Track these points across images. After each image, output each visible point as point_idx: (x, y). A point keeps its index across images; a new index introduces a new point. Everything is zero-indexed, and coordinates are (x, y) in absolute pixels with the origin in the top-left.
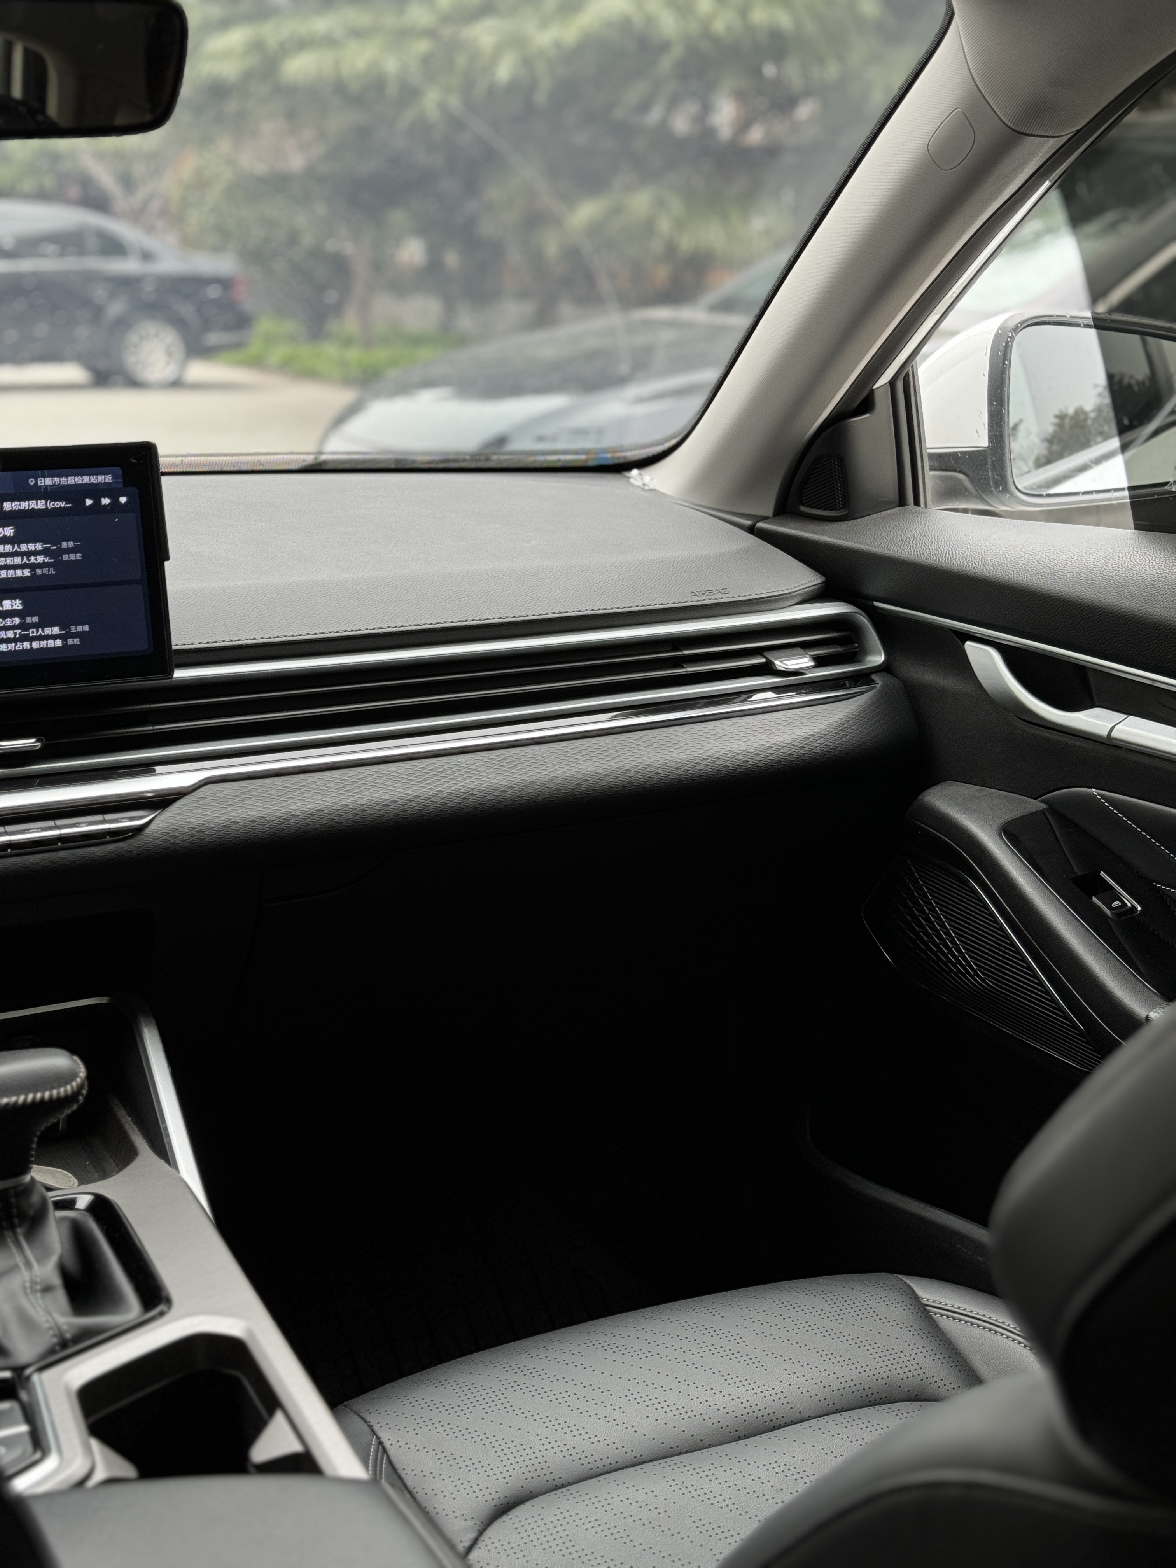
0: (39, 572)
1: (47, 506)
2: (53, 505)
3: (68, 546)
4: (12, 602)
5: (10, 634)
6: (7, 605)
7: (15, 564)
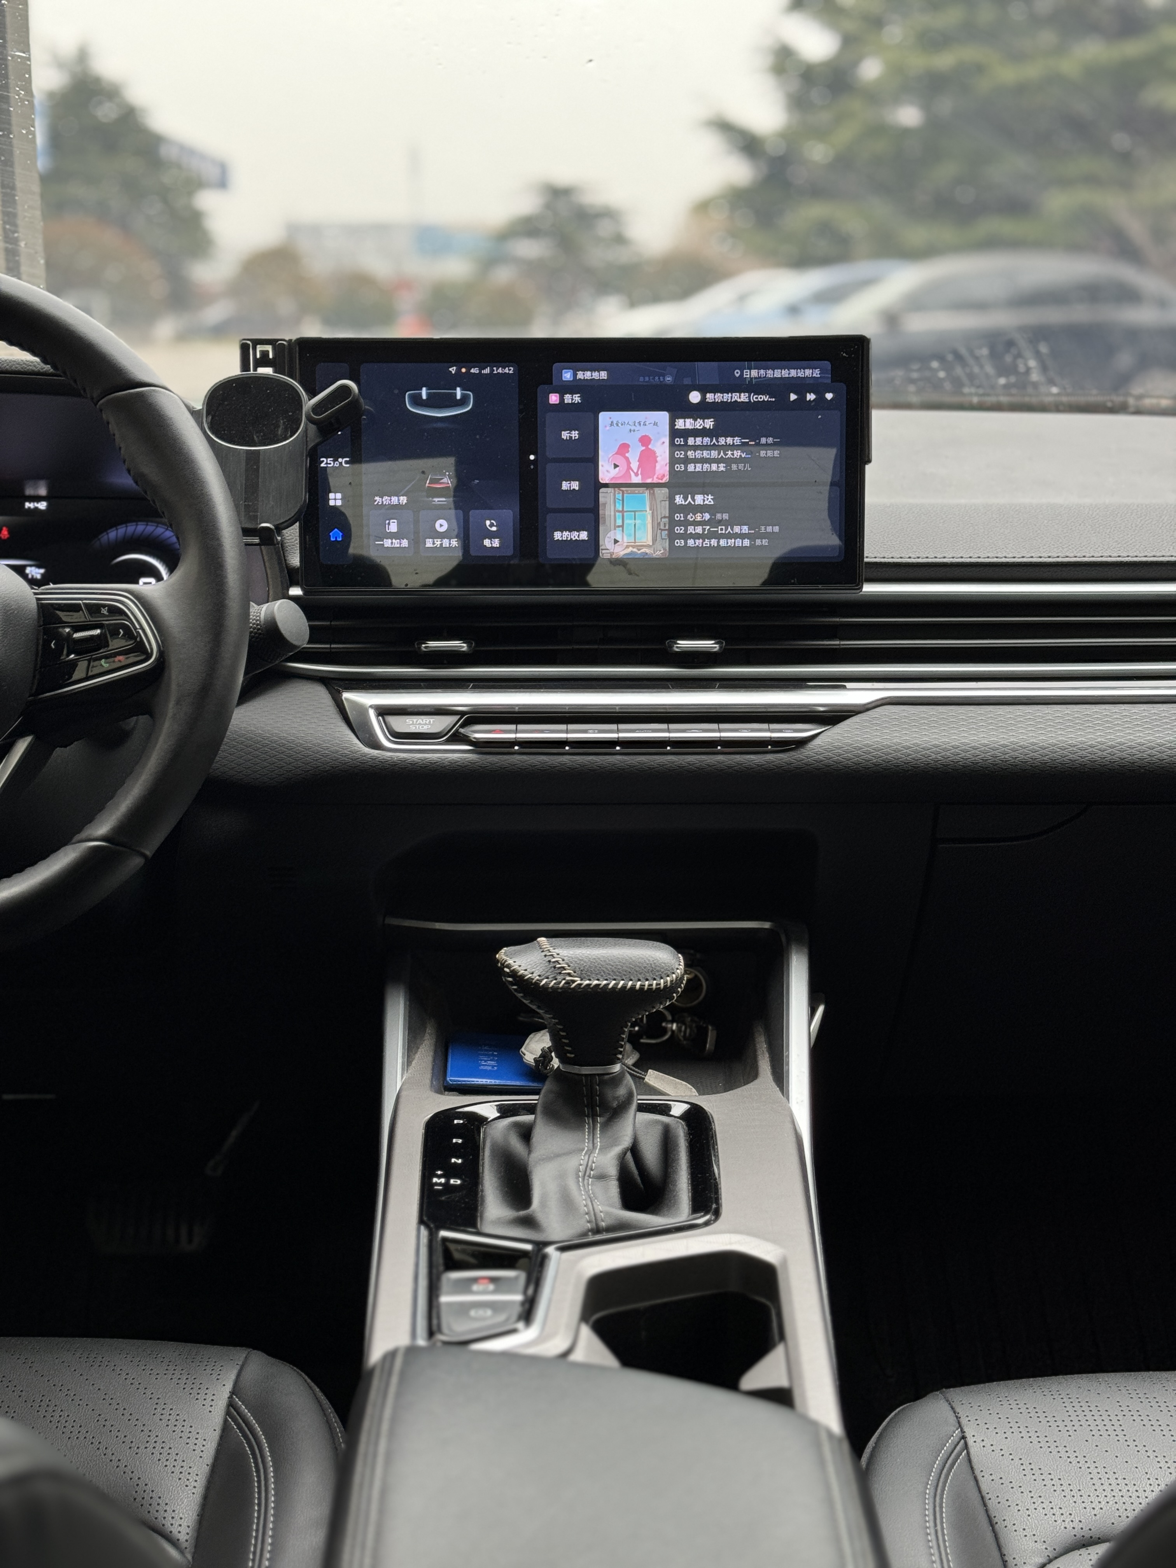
0: (734, 467)
1: (750, 399)
2: (757, 398)
3: (767, 442)
4: (704, 497)
5: (699, 530)
6: (699, 499)
7: (711, 457)
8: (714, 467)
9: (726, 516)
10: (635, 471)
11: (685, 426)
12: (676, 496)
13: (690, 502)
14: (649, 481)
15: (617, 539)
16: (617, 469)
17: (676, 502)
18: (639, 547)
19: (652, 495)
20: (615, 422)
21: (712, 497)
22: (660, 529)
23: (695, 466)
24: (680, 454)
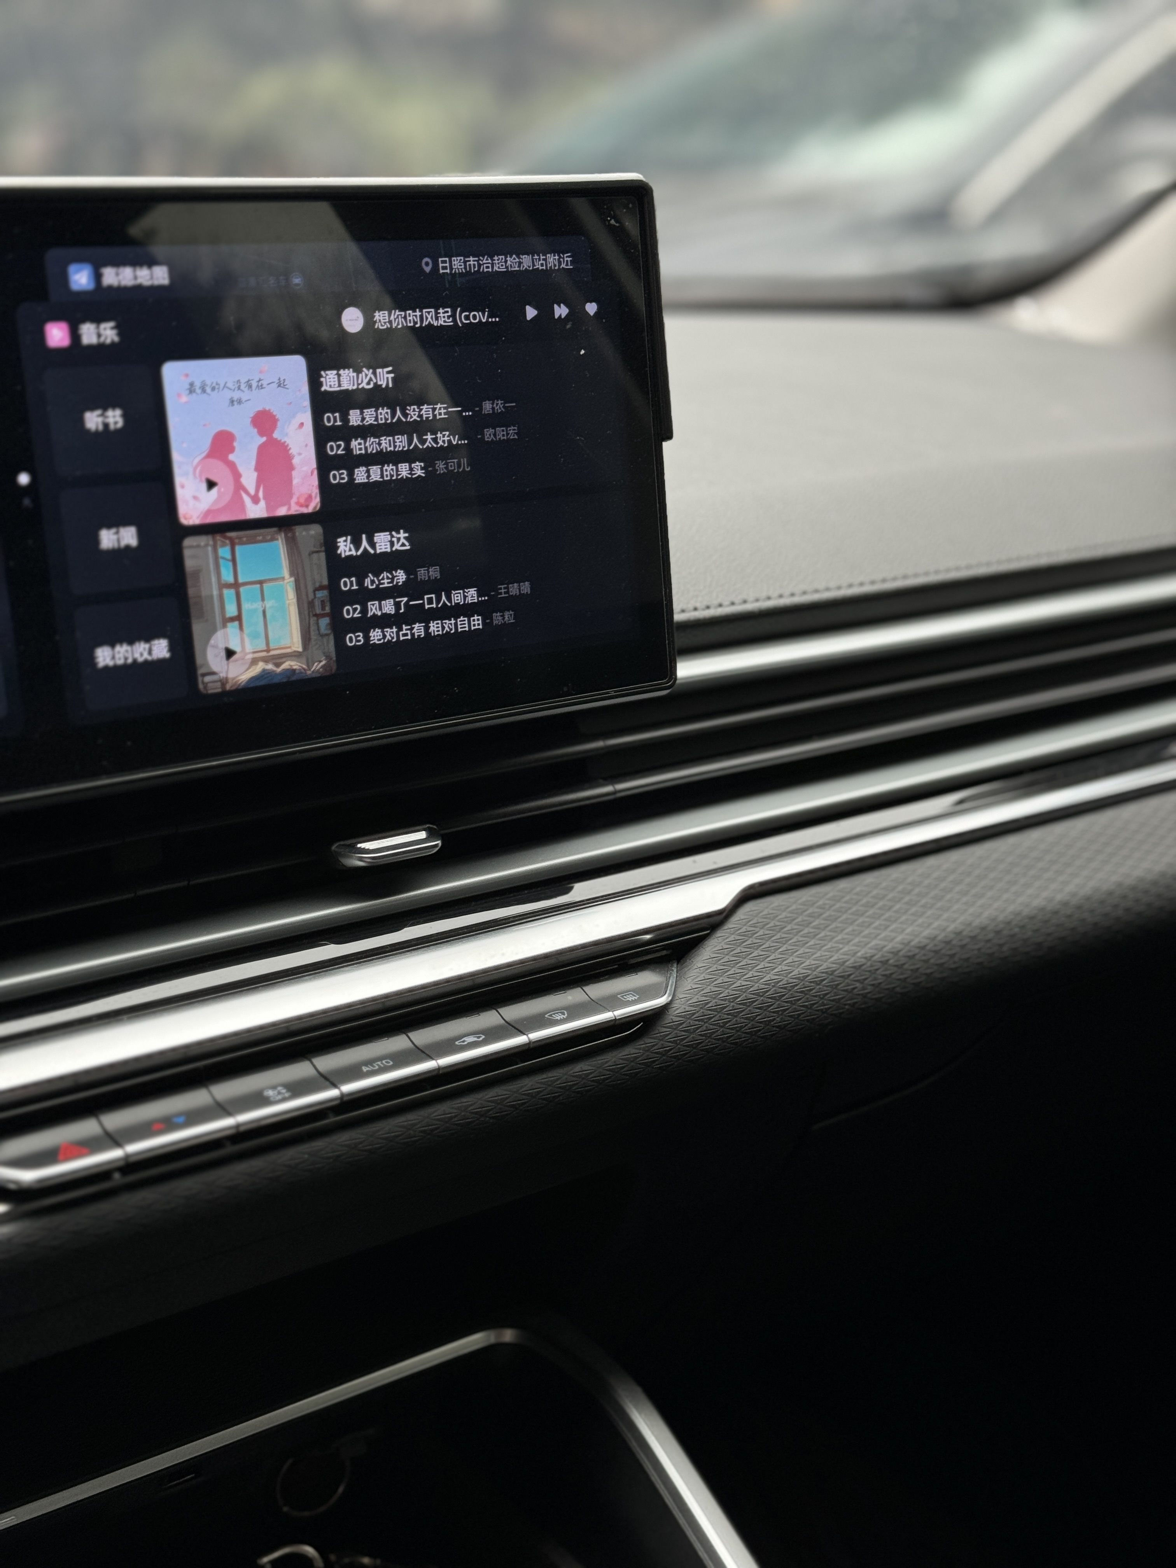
0: (440, 466)
1: (455, 320)
2: (467, 317)
3: (493, 408)
4: (392, 536)
5: (388, 607)
6: (383, 542)
7: (396, 450)
8: (404, 470)
9: (434, 572)
10: (252, 491)
11: (340, 385)
12: (339, 540)
13: (365, 549)
14: (282, 512)
15: (232, 647)
16: (215, 490)
17: (339, 552)
18: (277, 660)
19: (292, 545)
20: (198, 384)
21: (407, 535)
22: (316, 615)
23: (368, 471)
24: (335, 448)
